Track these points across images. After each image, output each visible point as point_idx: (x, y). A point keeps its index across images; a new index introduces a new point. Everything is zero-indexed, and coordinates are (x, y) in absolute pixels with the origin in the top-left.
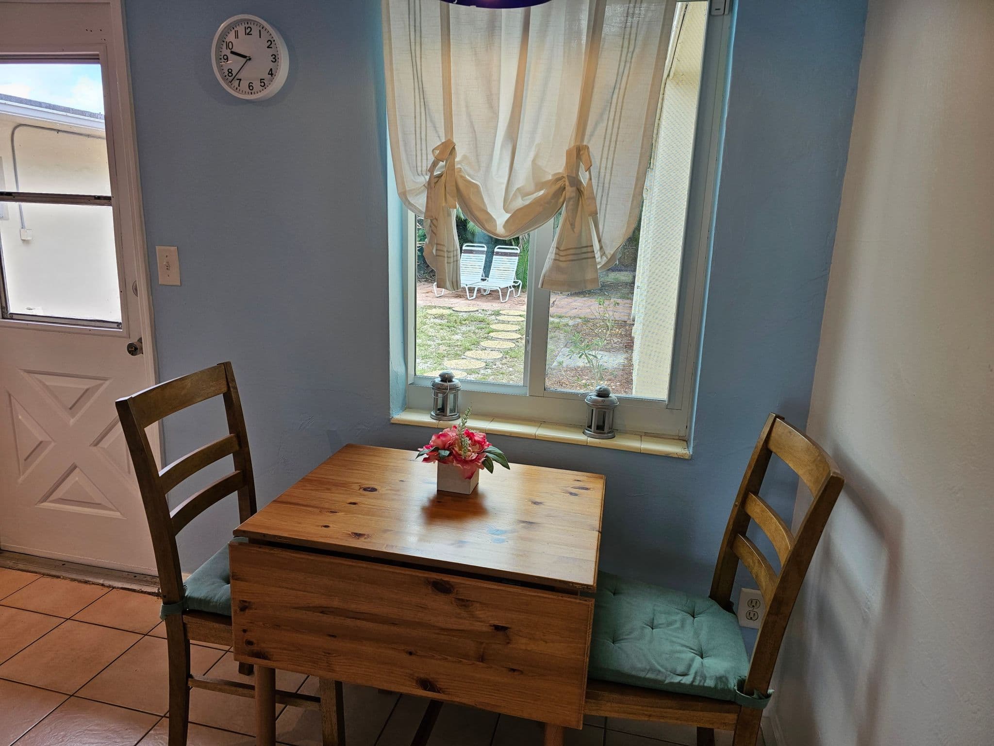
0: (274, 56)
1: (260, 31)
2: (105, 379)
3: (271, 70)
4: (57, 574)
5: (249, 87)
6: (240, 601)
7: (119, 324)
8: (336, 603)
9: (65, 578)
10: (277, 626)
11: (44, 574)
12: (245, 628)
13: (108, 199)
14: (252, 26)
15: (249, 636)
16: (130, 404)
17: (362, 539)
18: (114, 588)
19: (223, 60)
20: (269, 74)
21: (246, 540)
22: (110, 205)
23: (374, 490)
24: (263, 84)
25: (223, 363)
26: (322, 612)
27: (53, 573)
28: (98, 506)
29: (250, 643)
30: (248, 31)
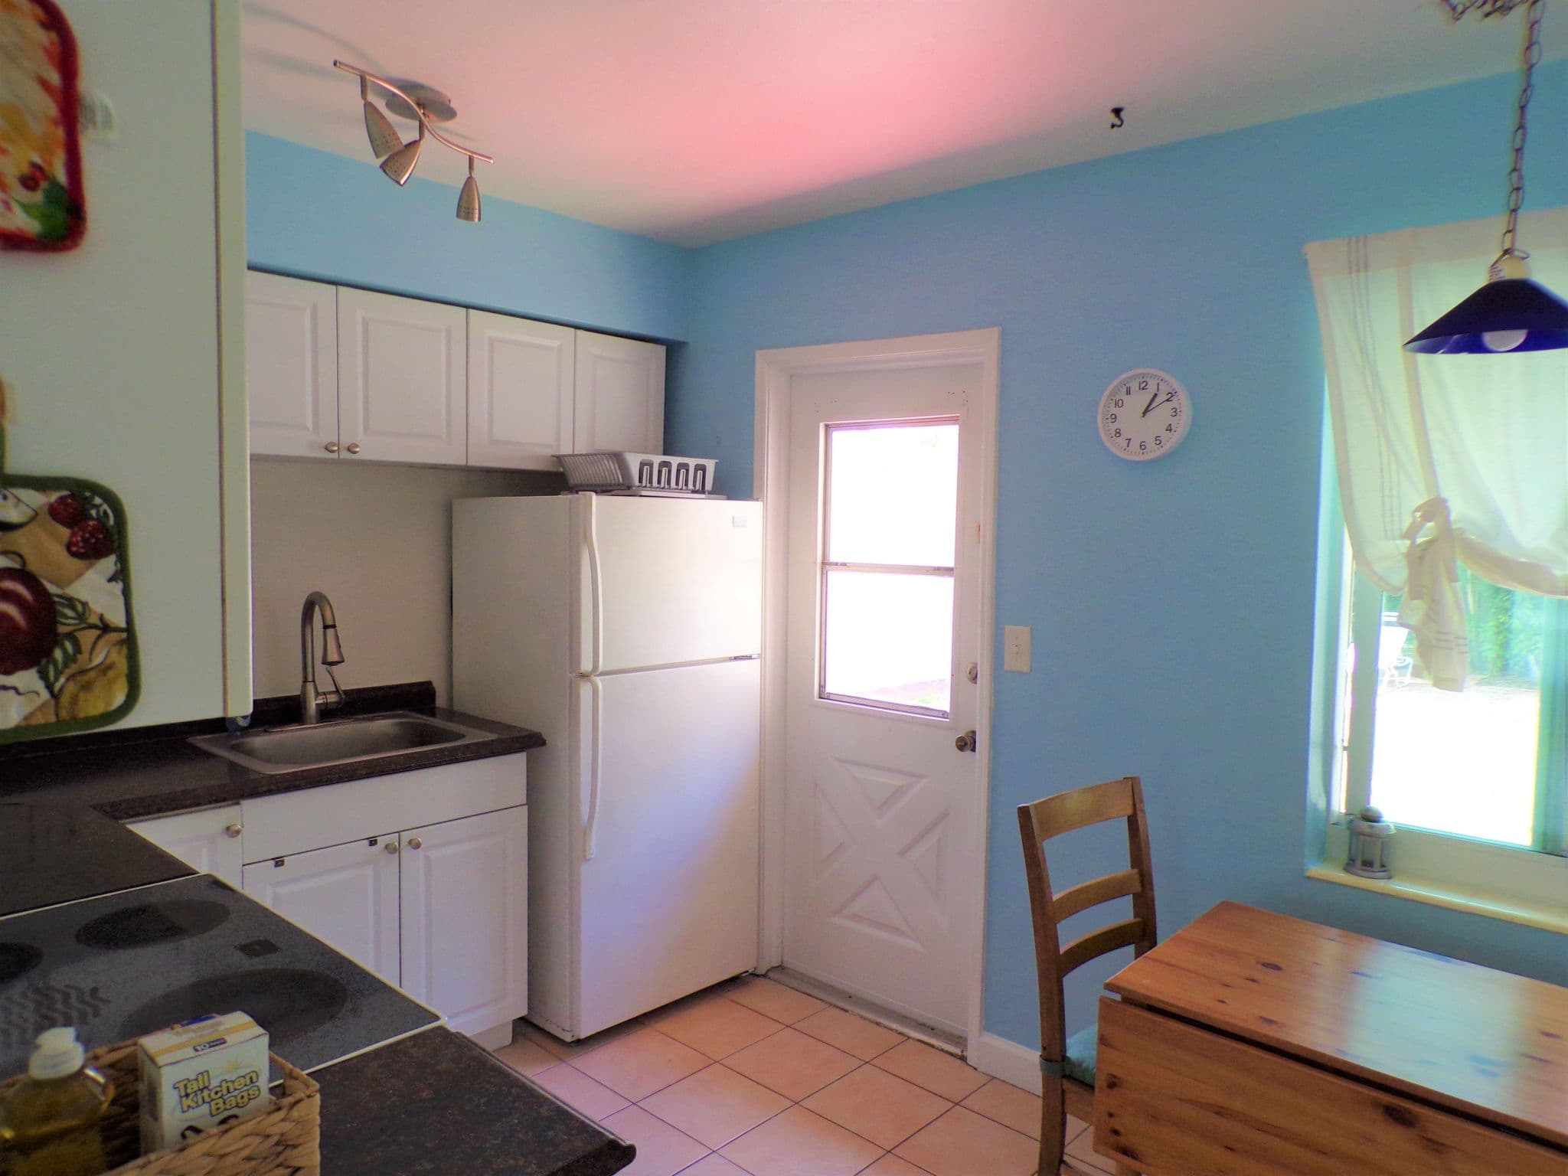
0: (1174, 410)
1: (1158, 384)
2: (920, 777)
3: (1170, 425)
4: (846, 1007)
5: (1141, 446)
6: (1108, 1074)
7: (944, 714)
8: (1237, 1104)
9: (853, 1013)
10: (1154, 1118)
11: (831, 1004)
12: (1112, 1111)
13: (951, 569)
14: (1148, 380)
15: (1116, 1123)
16: (1032, 810)
17: (1274, 1027)
18: (909, 1038)
19: (1110, 420)
20: (1167, 430)
21: (1118, 997)
22: (951, 576)
23: (1277, 968)
24: (1158, 442)
25: (1131, 778)
26: (1218, 1113)
27: (841, 1004)
28: (894, 930)
29: (1116, 1132)
30: (1142, 386)
